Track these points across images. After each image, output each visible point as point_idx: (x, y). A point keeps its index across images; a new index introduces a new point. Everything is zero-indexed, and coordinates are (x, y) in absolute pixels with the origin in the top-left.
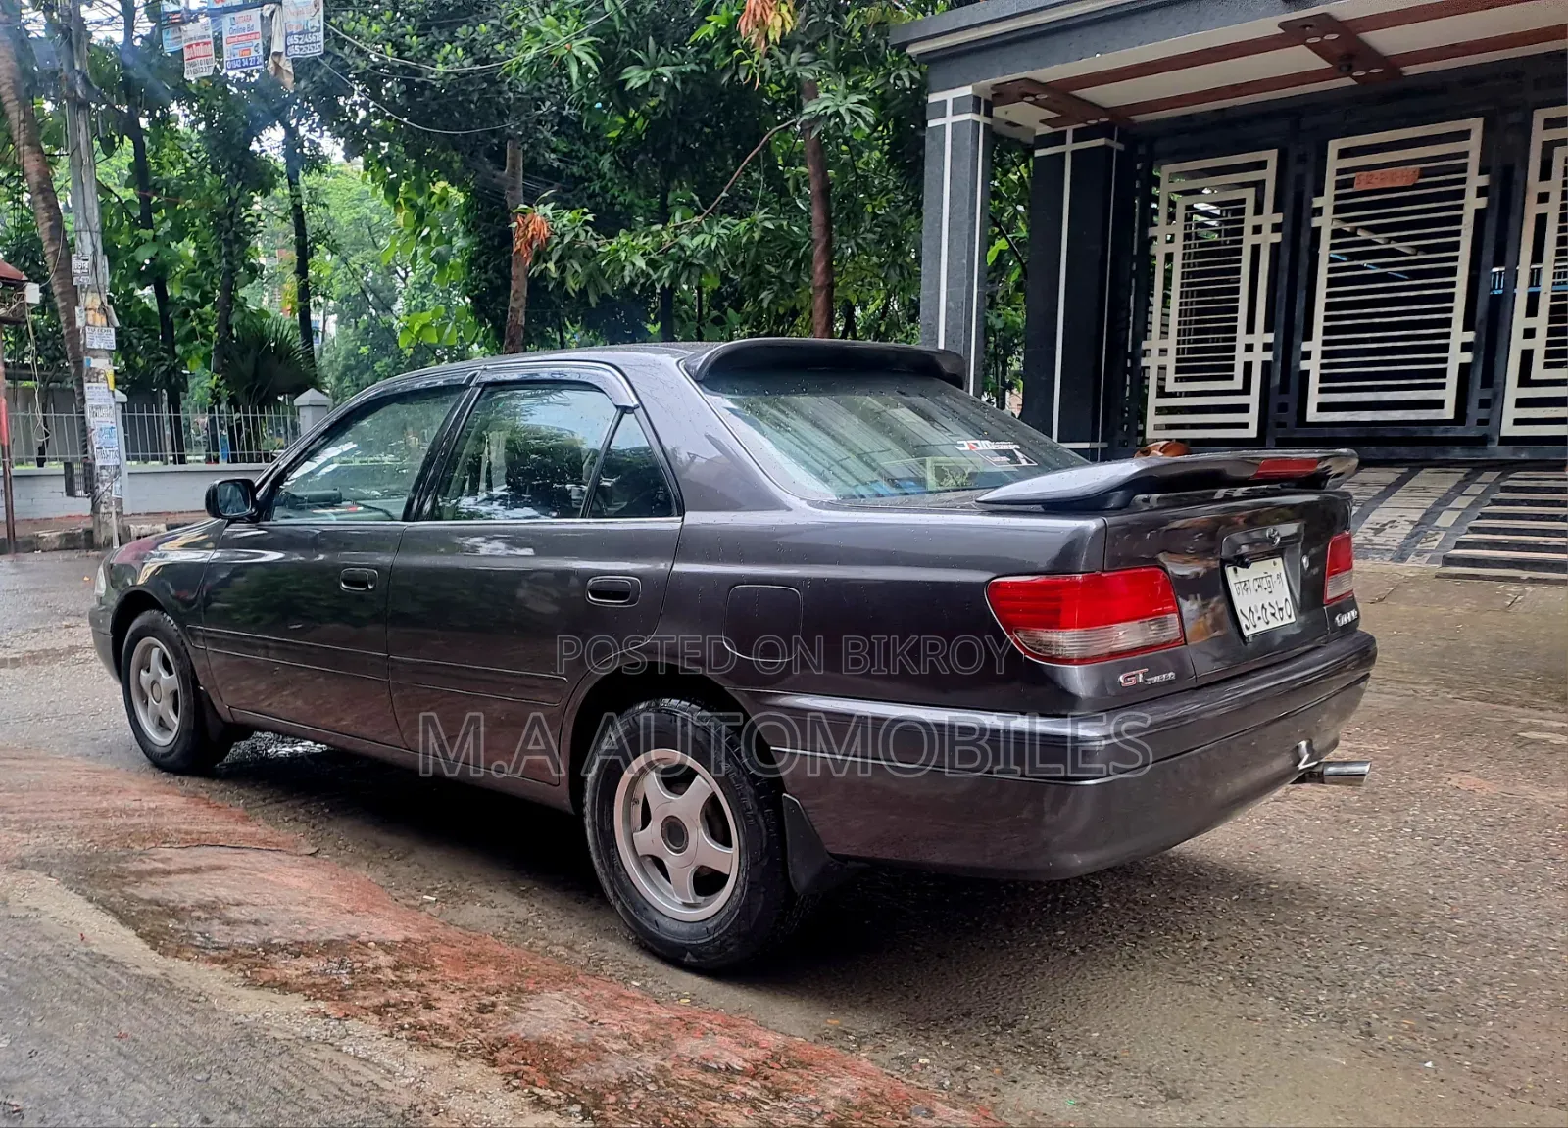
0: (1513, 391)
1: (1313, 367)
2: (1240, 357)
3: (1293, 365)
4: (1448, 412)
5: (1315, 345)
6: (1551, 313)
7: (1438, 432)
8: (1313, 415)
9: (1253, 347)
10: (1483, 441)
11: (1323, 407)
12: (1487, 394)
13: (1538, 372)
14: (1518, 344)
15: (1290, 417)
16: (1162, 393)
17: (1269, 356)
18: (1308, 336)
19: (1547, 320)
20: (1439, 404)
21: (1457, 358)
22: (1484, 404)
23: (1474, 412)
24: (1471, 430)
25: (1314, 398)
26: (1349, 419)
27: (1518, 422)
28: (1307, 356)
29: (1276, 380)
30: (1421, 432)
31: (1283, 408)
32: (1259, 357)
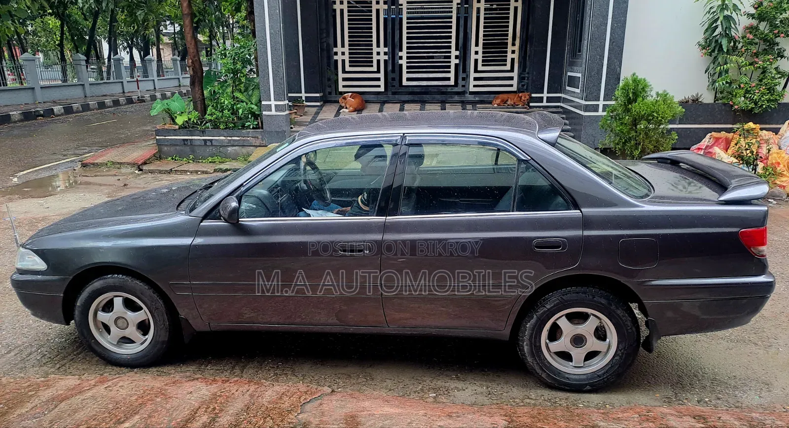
0: (473, 75)
1: (404, 62)
2: (375, 58)
3: (396, 62)
4: (452, 82)
5: (404, 54)
6: (483, 45)
7: (449, 90)
8: (405, 83)
9: (380, 53)
10: (464, 93)
11: (408, 79)
12: (464, 76)
13: (480, 68)
14: (473, 57)
15: (396, 83)
16: (344, 72)
17: (386, 57)
18: (401, 50)
19: (482, 48)
20: (448, 79)
21: (454, 61)
22: (464, 79)
23: (461, 82)
24: (459, 89)
25: (405, 76)
26: (418, 84)
27: (475, 86)
28: (401, 58)
29: (390, 68)
30: (444, 90)
31: (393, 79)
32: (383, 58)
